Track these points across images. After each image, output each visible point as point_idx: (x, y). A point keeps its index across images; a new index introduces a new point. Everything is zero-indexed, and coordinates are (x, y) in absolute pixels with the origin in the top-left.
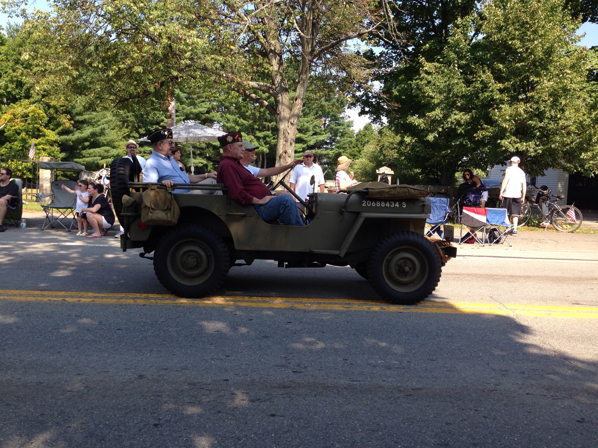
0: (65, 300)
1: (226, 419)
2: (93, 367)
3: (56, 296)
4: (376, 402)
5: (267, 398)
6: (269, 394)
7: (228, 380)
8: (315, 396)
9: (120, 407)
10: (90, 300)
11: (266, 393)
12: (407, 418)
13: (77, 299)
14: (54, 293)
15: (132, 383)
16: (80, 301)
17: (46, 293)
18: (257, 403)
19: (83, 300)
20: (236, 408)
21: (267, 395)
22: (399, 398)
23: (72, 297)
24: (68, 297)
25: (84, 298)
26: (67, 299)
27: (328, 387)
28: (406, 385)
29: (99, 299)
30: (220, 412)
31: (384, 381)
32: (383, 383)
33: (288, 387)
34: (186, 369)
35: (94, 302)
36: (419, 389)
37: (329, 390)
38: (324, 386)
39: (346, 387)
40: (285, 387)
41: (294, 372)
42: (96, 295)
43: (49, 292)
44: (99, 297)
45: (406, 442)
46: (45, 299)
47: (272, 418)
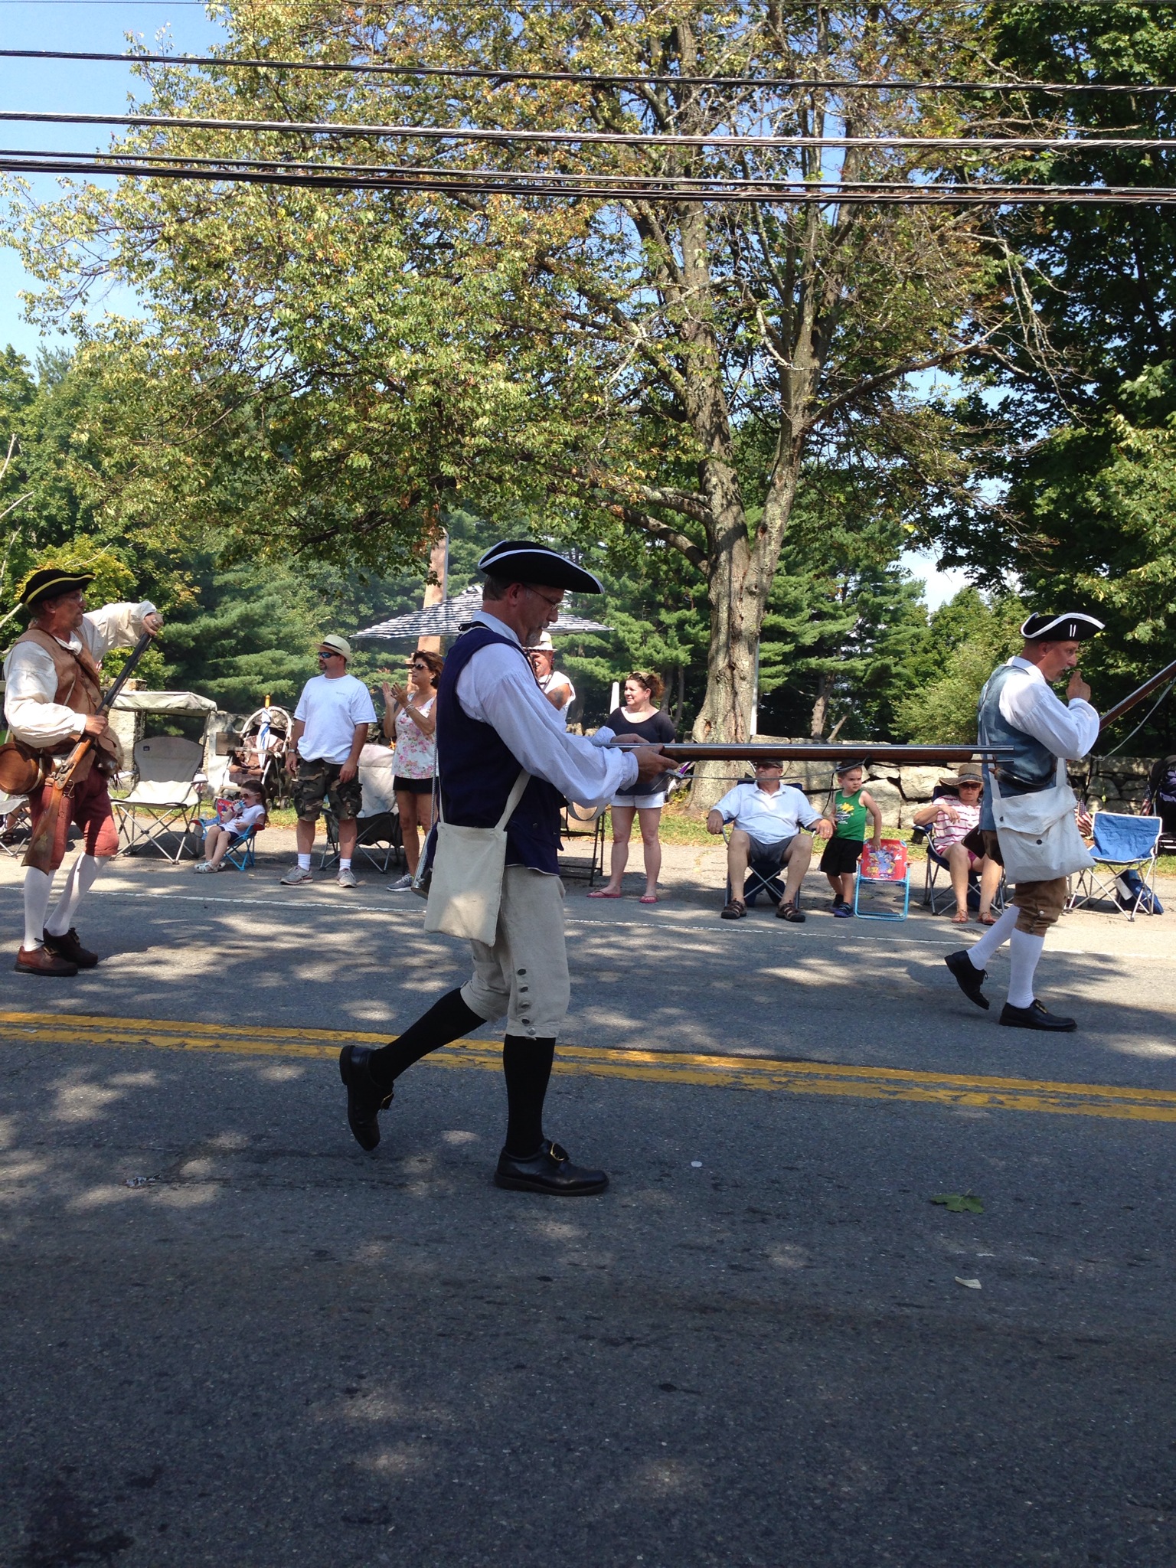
0: (147, 1043)
1: (539, 1388)
2: (202, 1223)
3: (126, 1031)
4: (965, 1370)
5: (653, 1336)
6: (659, 1327)
7: (547, 1279)
8: (790, 1340)
9: (261, 1334)
10: (208, 1043)
11: (650, 1321)
12: (1057, 1423)
13: (178, 1041)
14: (123, 1023)
15: (297, 1270)
16: (183, 1045)
18: (625, 1349)
19: (192, 1043)
20: (566, 1359)
21: (654, 1327)
22: (1033, 1364)
23: (166, 1034)
24: (155, 1033)
25: (196, 1037)
26: (152, 1040)
27: (827, 1317)
28: (1057, 1326)
29: (232, 1043)
30: (523, 1367)
31: (992, 1310)
32: (988, 1318)
33: (715, 1310)
34: (441, 1240)
35: (218, 1050)
36: (1096, 1342)
37: (830, 1327)
38: (817, 1315)
39: (879, 1323)
40: (704, 1309)
41: (733, 1267)
43: (111, 1020)
44: (231, 1037)
45: (1047, 1491)
46: (99, 1039)
47: (664, 1397)
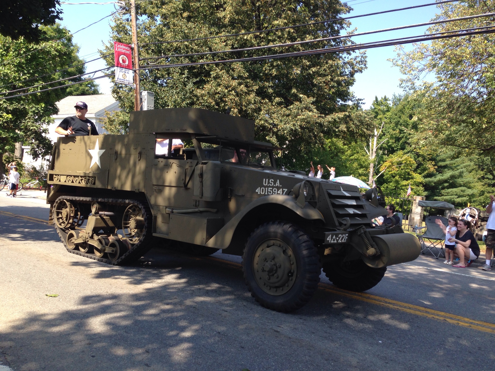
0: (446, 321)
3: (438, 315)
10: (466, 325)
13: (456, 322)
14: (436, 312)
16: (458, 324)
17: (429, 310)
23: (451, 318)
24: (448, 318)
25: (462, 322)
29: (475, 326)
35: (471, 328)
42: (471, 321)
43: (432, 310)
44: (474, 324)
46: (430, 316)
